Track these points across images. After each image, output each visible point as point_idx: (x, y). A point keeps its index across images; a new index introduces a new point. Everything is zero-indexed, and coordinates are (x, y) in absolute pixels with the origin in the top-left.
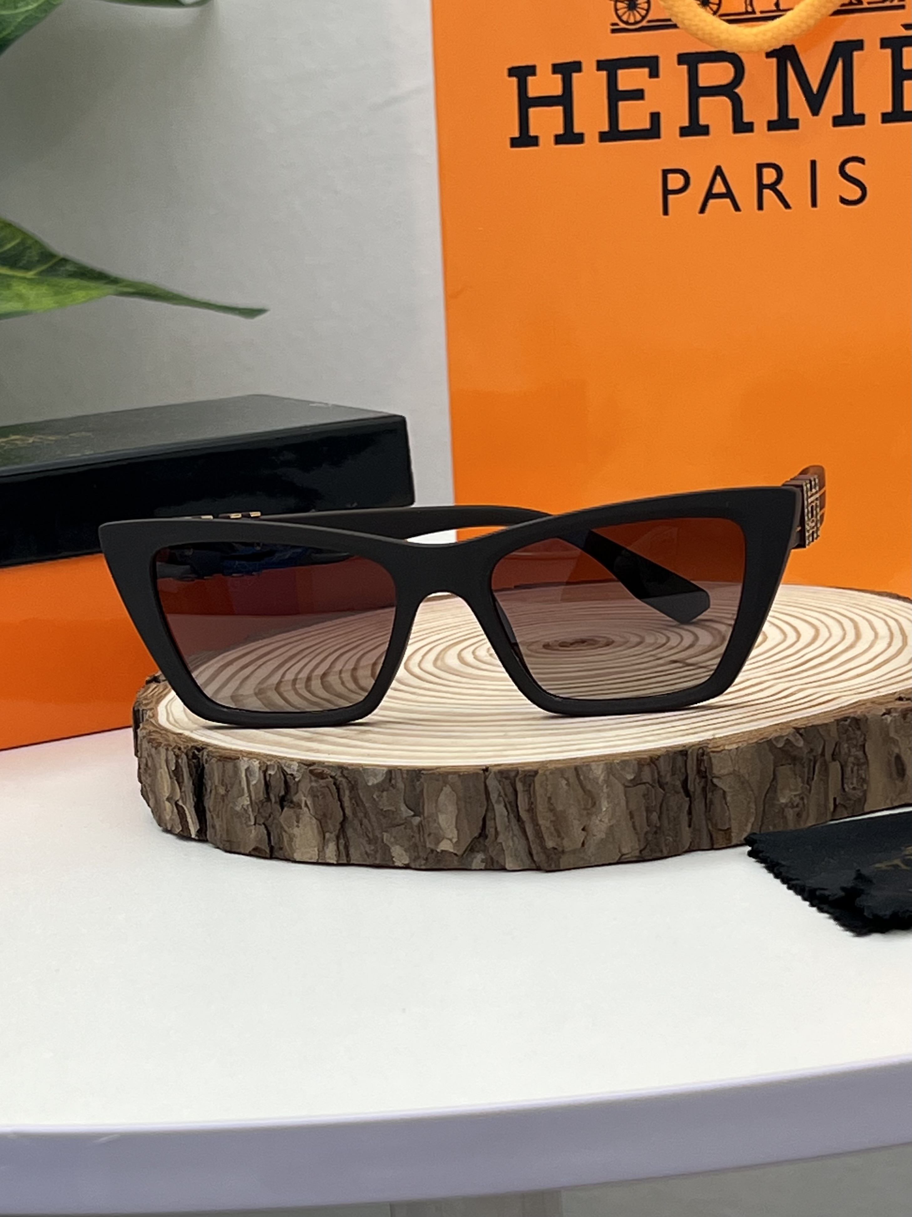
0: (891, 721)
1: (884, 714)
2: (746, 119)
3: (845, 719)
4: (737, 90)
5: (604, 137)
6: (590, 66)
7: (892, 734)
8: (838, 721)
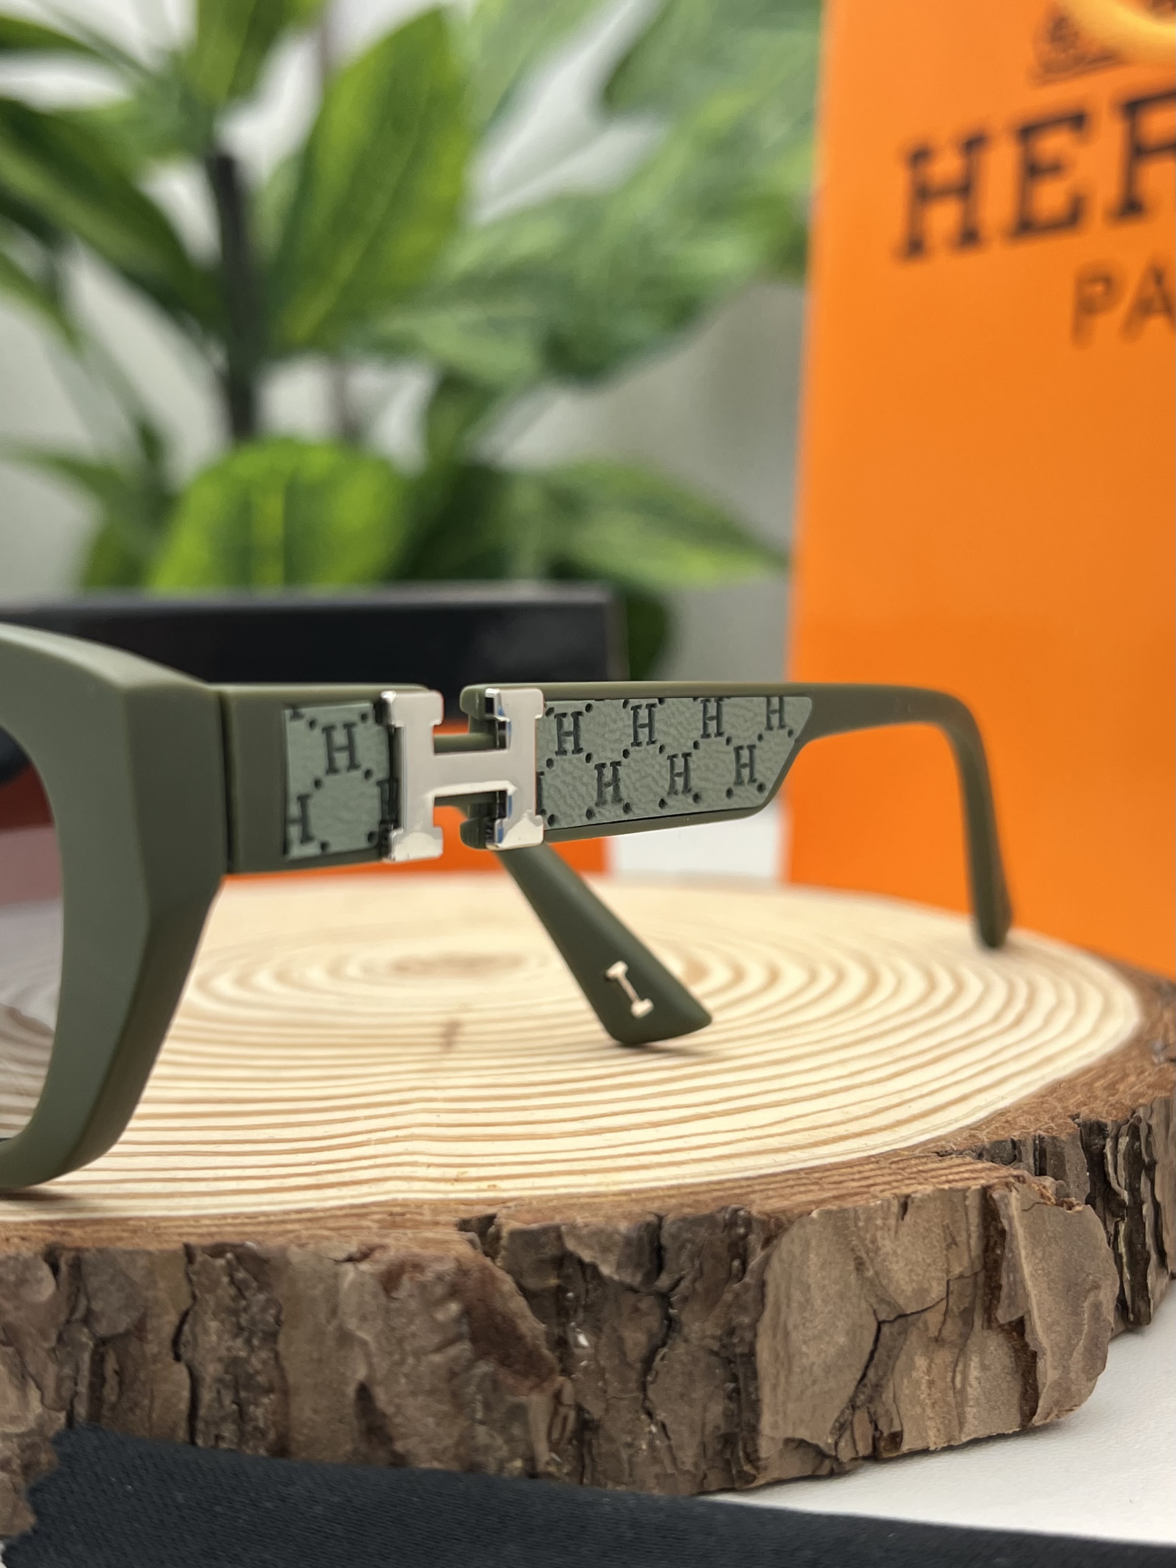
0: (353, 1284)
1: (350, 1259)
3: (218, 1250)
7: (352, 1324)
8: (189, 1252)
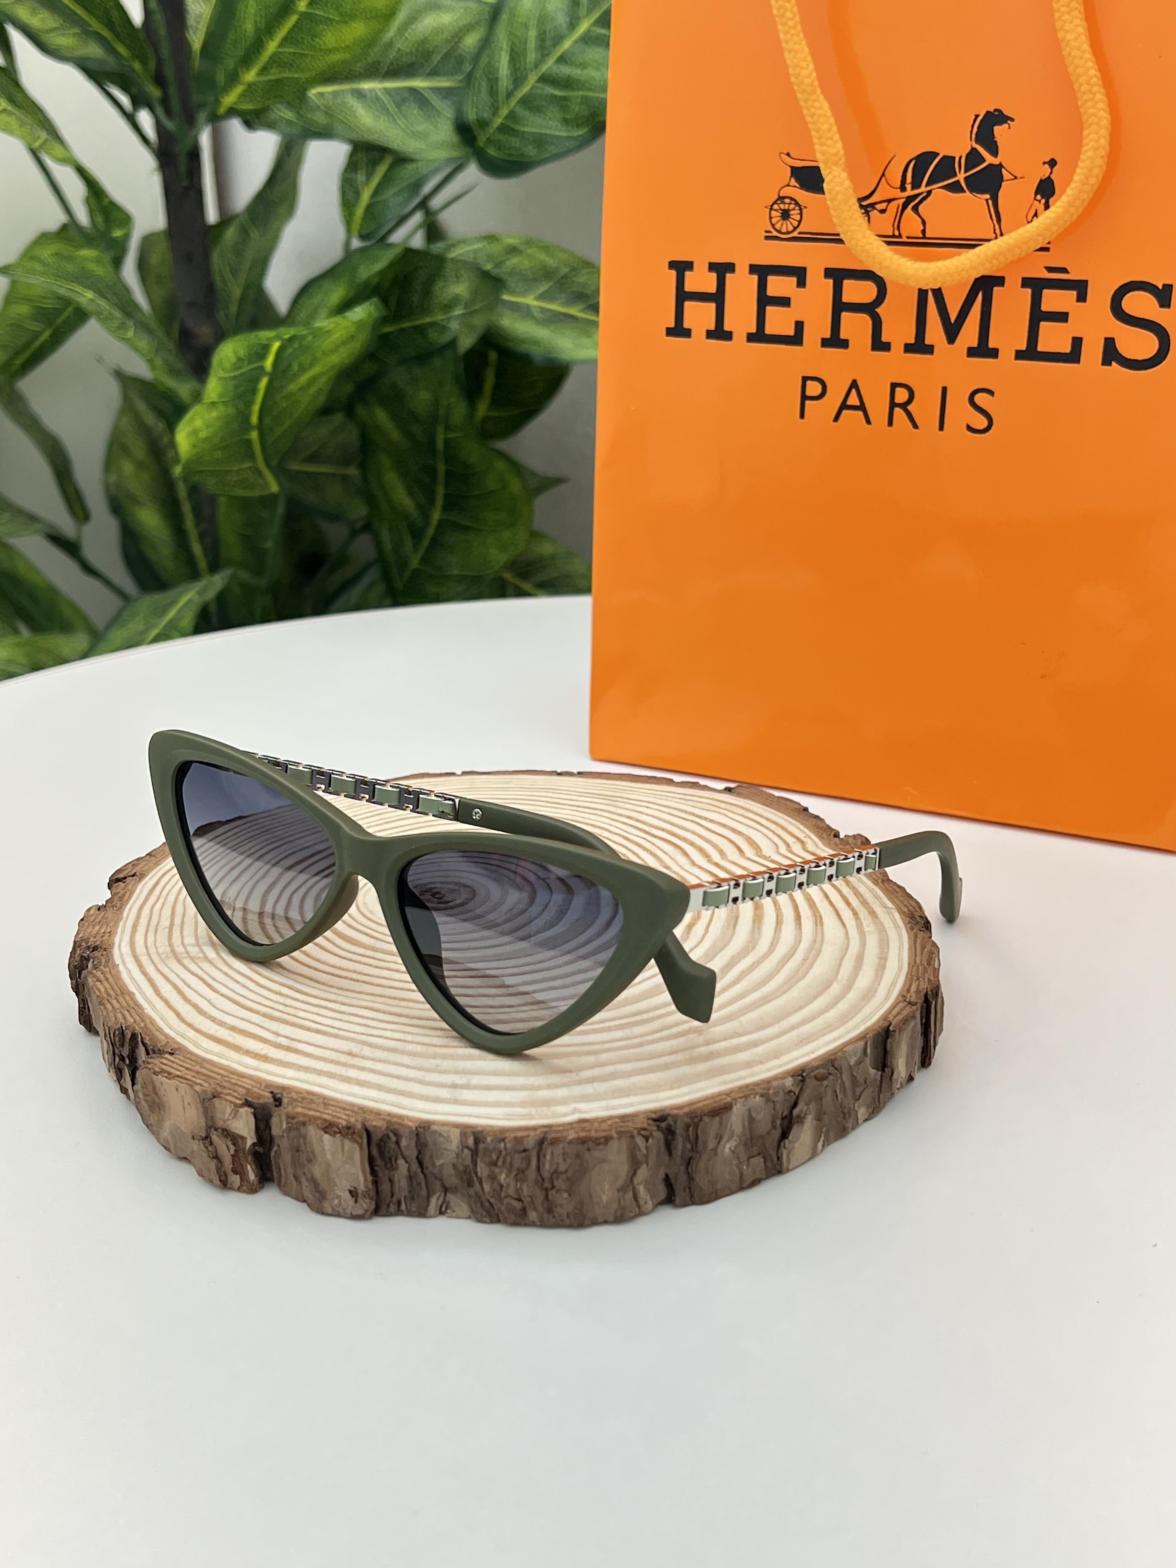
2: (884, 339)
4: (877, 310)
5: (751, 338)
6: (742, 269)
